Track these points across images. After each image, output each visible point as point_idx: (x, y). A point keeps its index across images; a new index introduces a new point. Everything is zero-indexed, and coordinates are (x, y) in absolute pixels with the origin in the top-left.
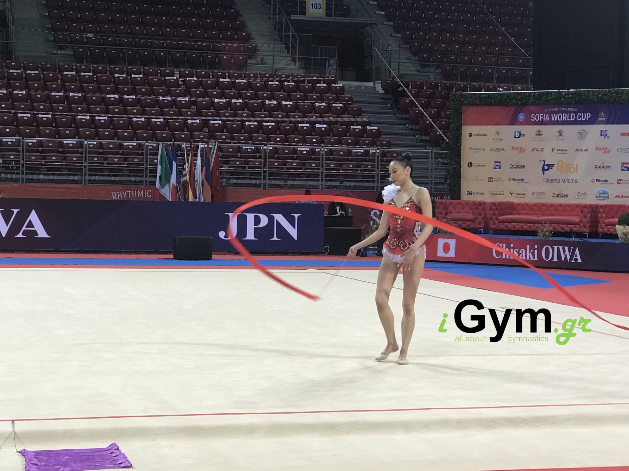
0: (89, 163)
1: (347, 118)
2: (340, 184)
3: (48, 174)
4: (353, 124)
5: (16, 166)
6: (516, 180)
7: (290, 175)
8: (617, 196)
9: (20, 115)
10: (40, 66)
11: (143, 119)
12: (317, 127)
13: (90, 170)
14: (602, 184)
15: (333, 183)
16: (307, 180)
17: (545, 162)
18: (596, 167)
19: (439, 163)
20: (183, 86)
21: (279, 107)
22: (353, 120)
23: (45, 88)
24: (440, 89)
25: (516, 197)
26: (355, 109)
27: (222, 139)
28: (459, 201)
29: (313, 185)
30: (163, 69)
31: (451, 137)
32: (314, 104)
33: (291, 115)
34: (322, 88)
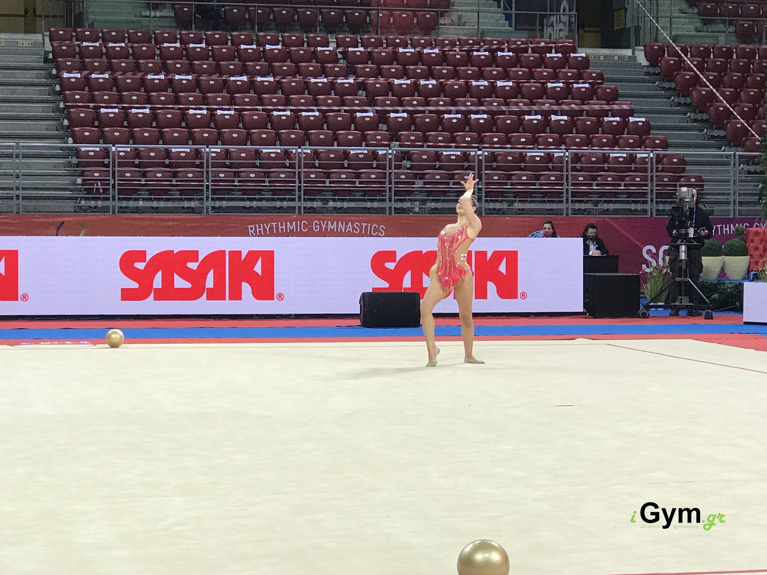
0: (212, 181)
1: (596, 105)
2: (595, 207)
3: (150, 200)
4: (606, 113)
5: (103, 189)
7: (517, 194)
9: (103, 110)
10: (126, 35)
11: (288, 113)
12: (552, 120)
13: (214, 192)
15: (583, 206)
16: (544, 202)
19: (742, 171)
20: (342, 61)
21: (492, 90)
22: (606, 107)
23: (137, 68)
24: (735, 57)
26: (608, 90)
27: (410, 140)
29: (551, 210)
30: (311, 35)
32: (546, 85)
33: (512, 101)
34: (556, 59)
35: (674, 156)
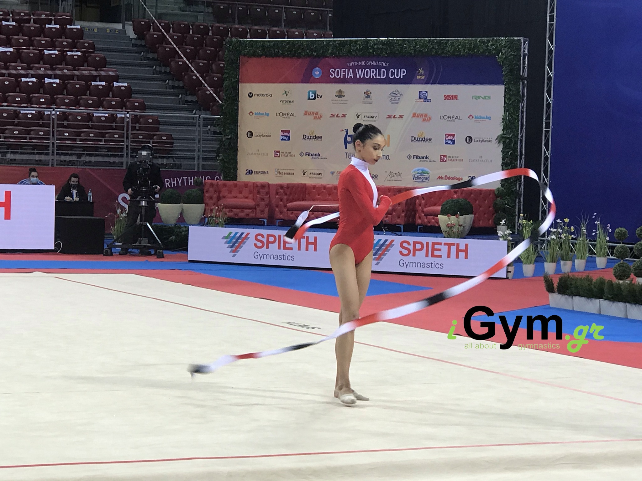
1: (85, 71)
2: (78, 160)
4: (94, 79)
6: (310, 155)
7: (9, 146)
8: (440, 178)
12: (46, 82)
14: (421, 161)
15: (68, 158)
16: (33, 154)
17: (347, 131)
18: (413, 139)
19: (209, 132)
22: (95, 73)
24: (210, 34)
25: (310, 178)
26: (97, 59)
28: (235, 182)
29: (40, 160)
31: (225, 98)
32: (43, 52)
33: (11, 65)
34: (54, 30)
35: (150, 117)
